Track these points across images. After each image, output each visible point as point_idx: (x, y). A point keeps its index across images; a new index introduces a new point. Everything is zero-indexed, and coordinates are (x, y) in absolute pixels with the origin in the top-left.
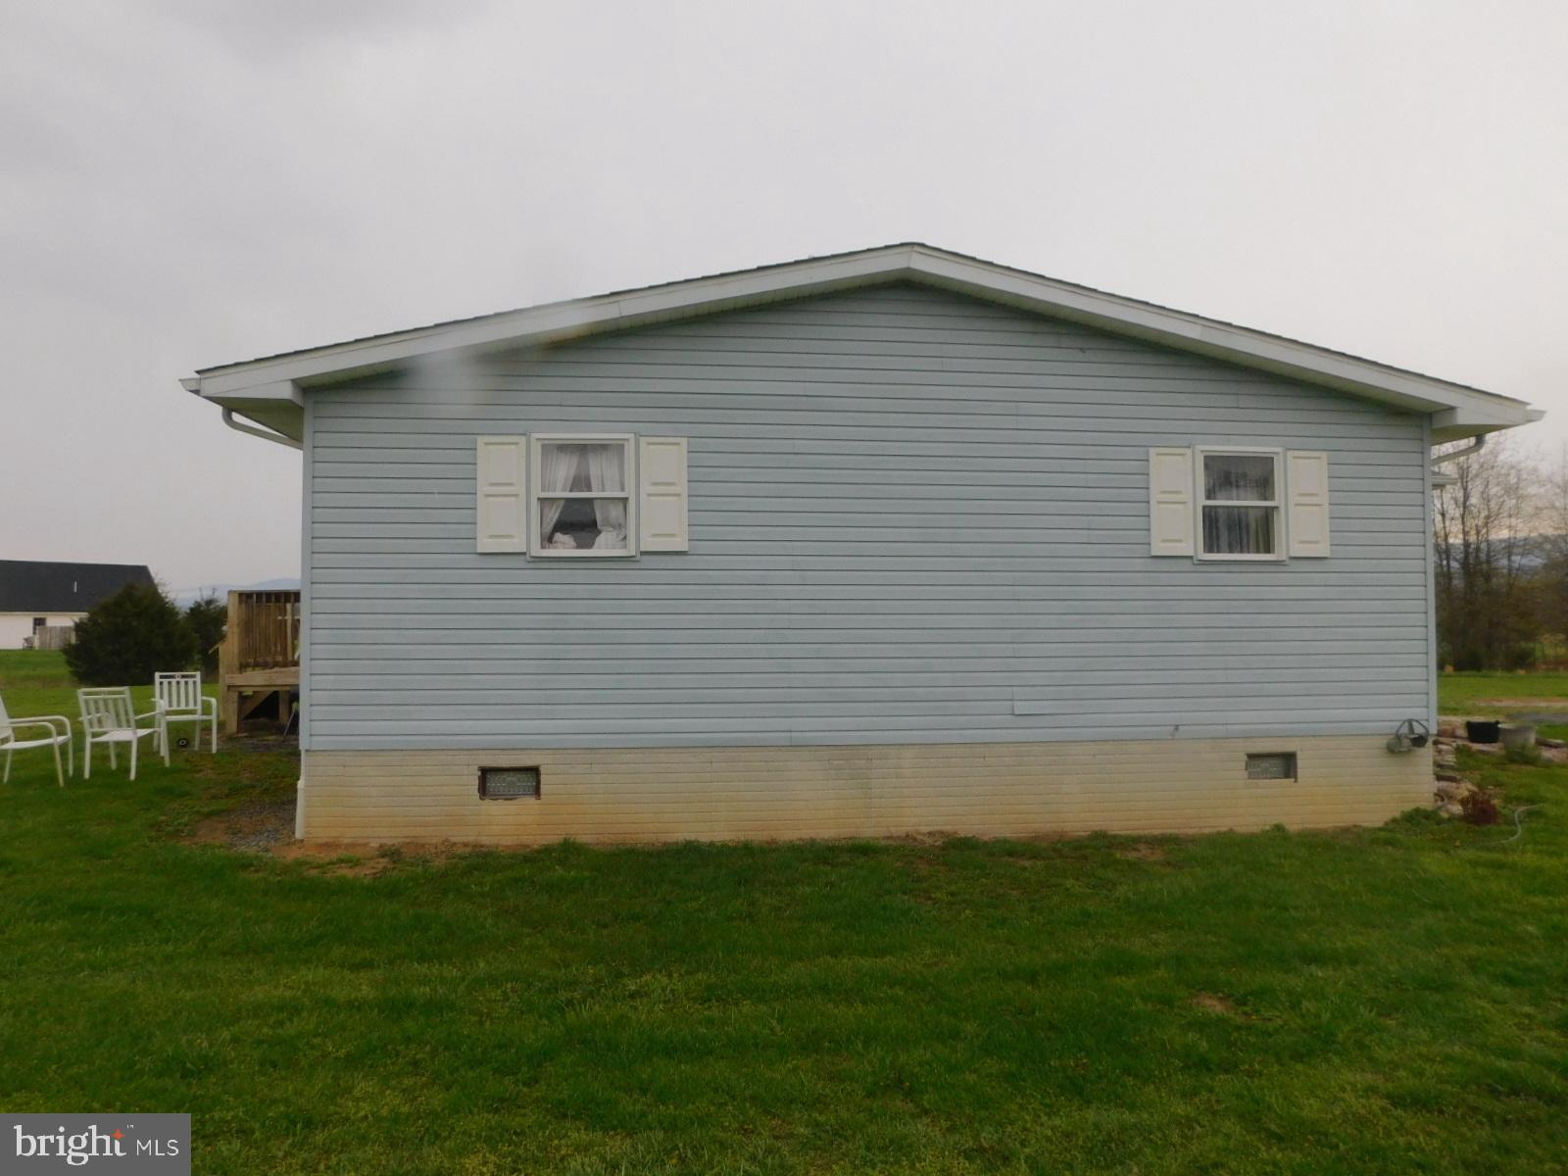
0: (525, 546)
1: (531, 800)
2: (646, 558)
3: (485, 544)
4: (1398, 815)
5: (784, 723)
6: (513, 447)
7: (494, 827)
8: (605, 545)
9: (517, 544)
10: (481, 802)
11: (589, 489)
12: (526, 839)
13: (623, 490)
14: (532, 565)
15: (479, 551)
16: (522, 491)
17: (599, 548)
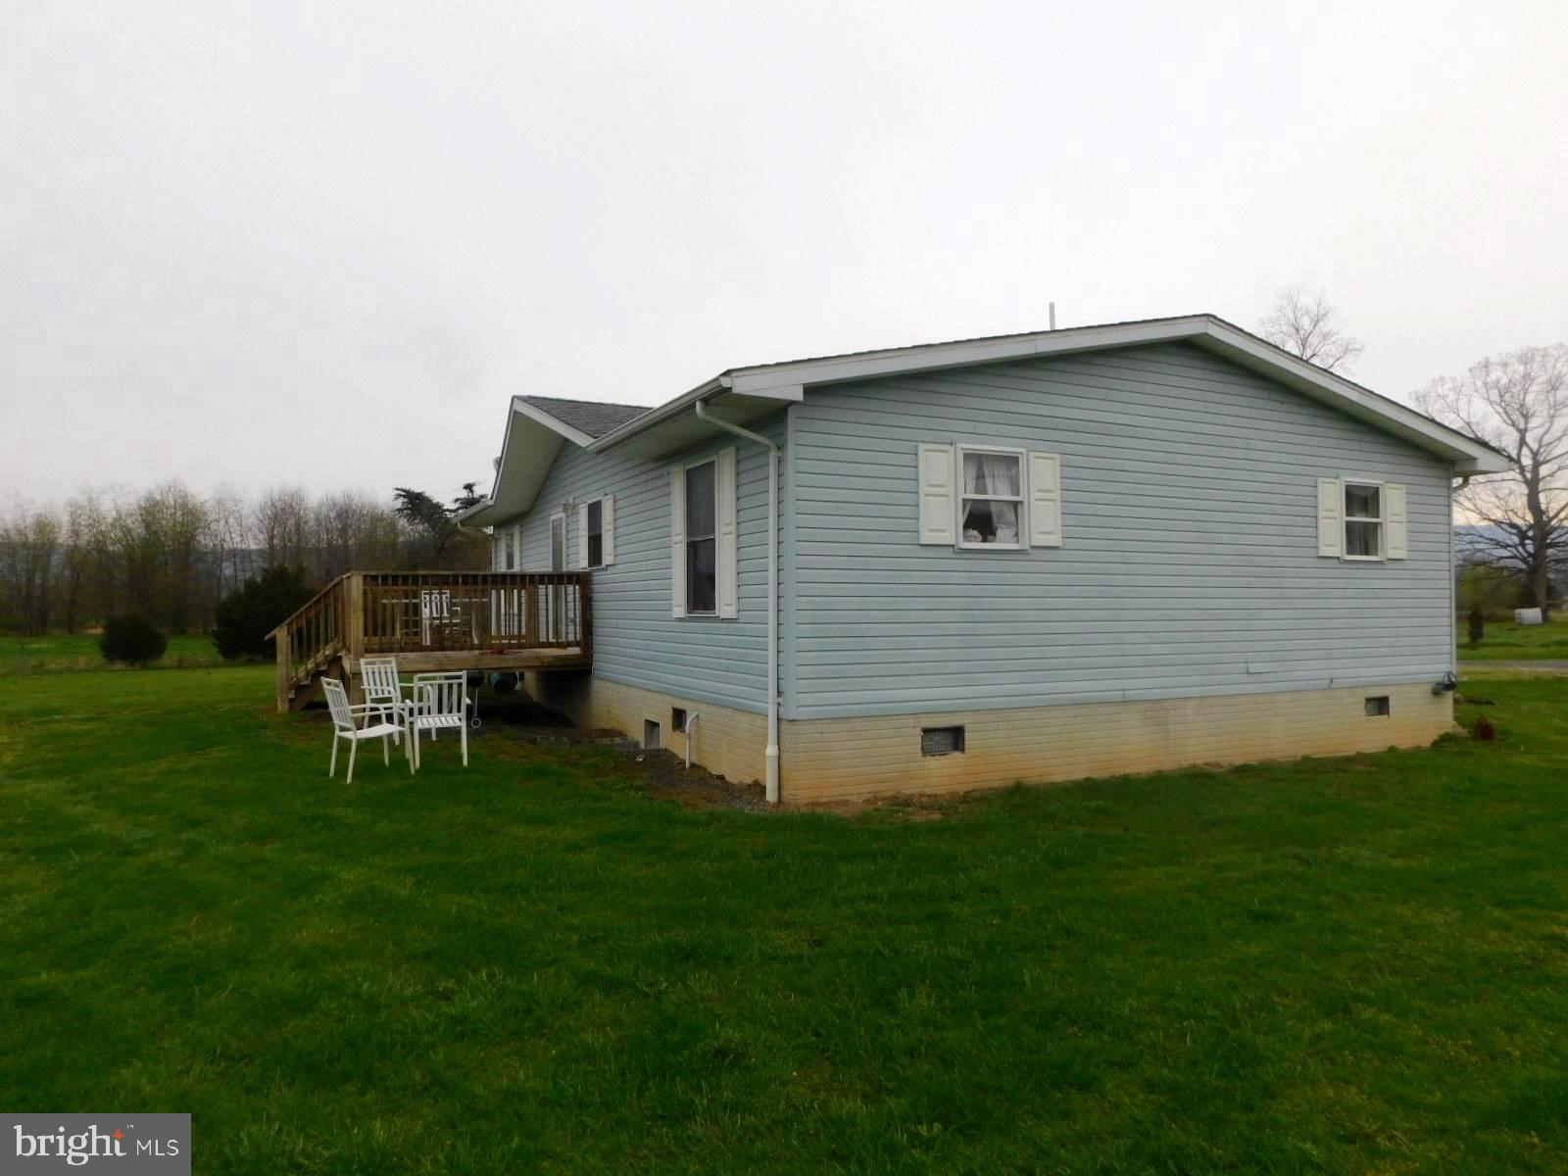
0: (954, 537)
1: (957, 754)
2: (1034, 551)
3: (926, 537)
4: (1436, 737)
5: (1119, 684)
6: (944, 454)
7: (933, 780)
8: (1003, 541)
9: (947, 538)
10: (924, 759)
11: (986, 493)
12: (955, 788)
13: (1018, 494)
14: (958, 556)
15: (923, 542)
16: (952, 493)
17: (1000, 542)
